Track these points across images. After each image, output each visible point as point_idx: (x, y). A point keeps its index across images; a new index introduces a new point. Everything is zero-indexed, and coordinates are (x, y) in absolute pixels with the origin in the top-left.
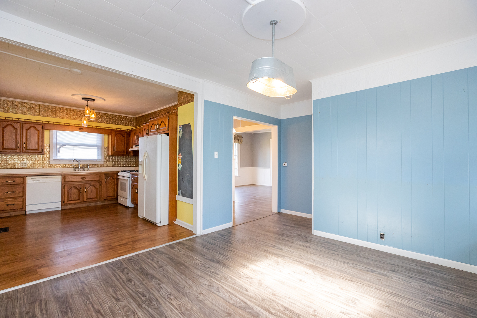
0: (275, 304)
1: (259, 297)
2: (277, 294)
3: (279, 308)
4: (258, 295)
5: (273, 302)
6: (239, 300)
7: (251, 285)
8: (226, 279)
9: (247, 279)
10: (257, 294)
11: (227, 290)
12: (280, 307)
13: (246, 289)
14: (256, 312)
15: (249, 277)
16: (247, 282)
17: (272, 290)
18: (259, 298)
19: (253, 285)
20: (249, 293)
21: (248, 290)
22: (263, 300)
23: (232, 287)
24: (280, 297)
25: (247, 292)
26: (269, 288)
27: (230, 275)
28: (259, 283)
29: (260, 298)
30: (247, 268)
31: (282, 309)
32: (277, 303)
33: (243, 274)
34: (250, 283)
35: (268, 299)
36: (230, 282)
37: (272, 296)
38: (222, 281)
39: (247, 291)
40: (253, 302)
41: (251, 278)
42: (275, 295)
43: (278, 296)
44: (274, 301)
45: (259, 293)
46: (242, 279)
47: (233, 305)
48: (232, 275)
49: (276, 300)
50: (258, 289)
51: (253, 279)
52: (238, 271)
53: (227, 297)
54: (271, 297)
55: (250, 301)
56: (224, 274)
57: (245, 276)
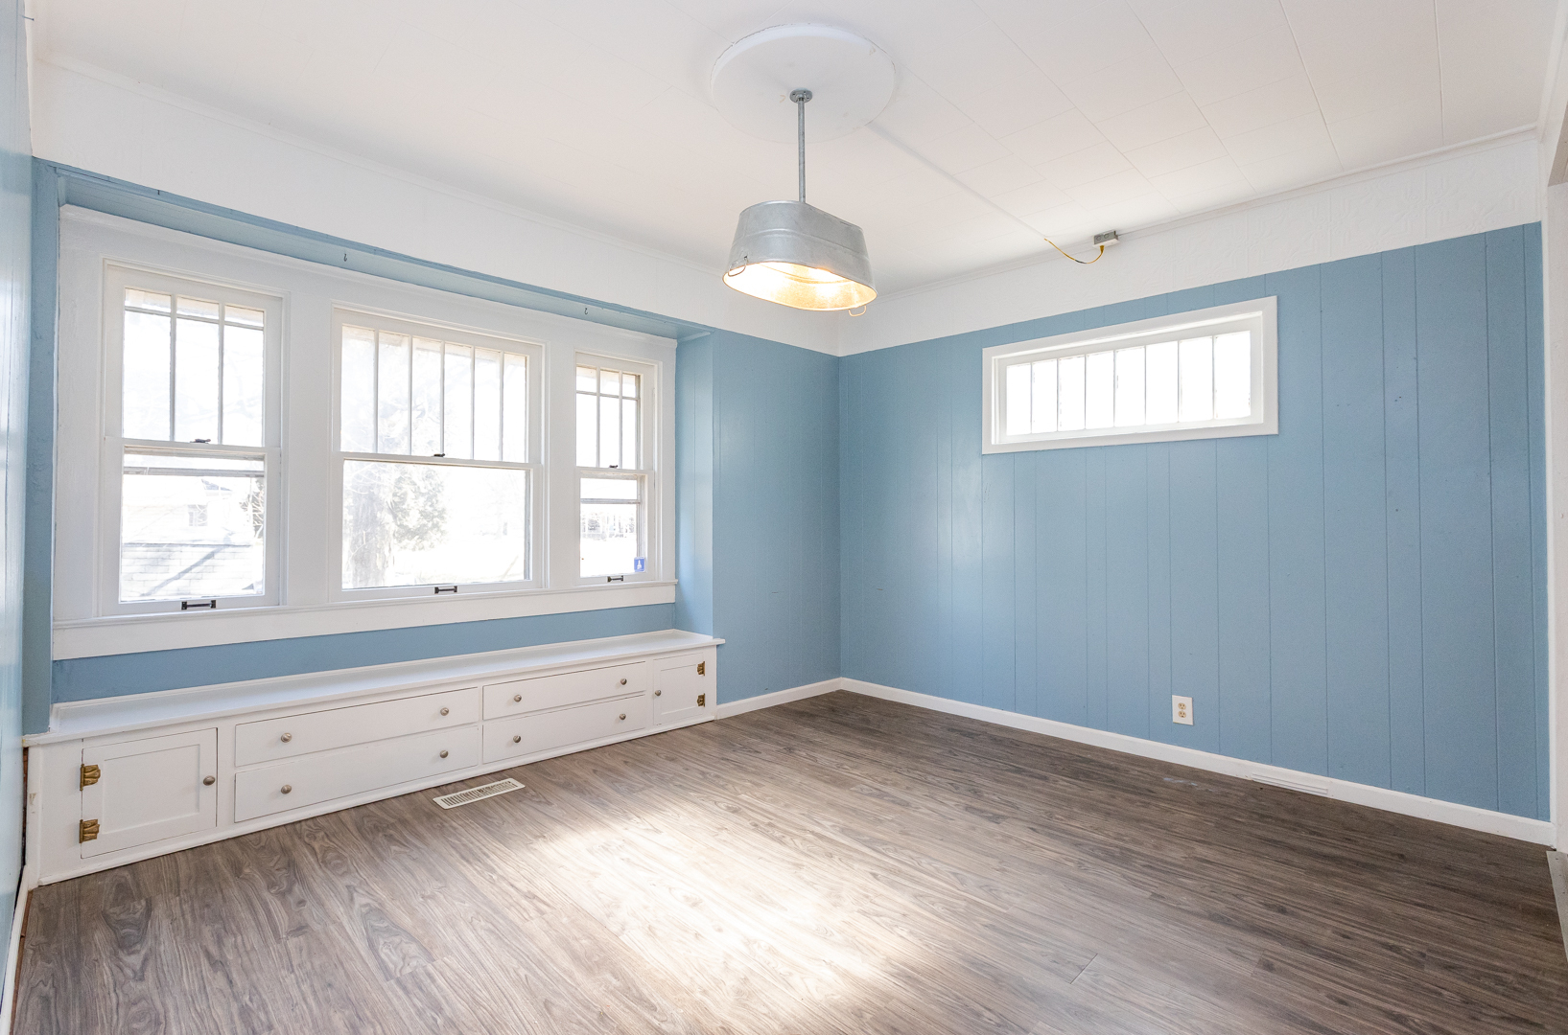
0: (801, 847)
1: (840, 863)
2: (790, 866)
3: (795, 840)
4: (842, 864)
5: (806, 851)
6: (891, 854)
7: (865, 890)
8: (952, 909)
9: (879, 909)
10: (846, 866)
11: (932, 876)
12: (791, 842)
13: (878, 880)
14: (848, 836)
15: (876, 918)
16: (877, 900)
17: (799, 877)
18: (840, 859)
19: (857, 892)
20: (868, 869)
21: (870, 876)
22: (830, 856)
23: (917, 883)
24: (783, 860)
25: (874, 871)
26: (807, 883)
27: (946, 923)
28: (839, 897)
29: (836, 858)
30: (888, 960)
31: (788, 839)
32: (796, 849)
33: (896, 929)
34: (867, 897)
35: (816, 856)
36: (933, 899)
37: (805, 864)
38: (964, 904)
39: (875, 875)
40: (856, 851)
41: (864, 913)
42: (795, 864)
43: (789, 862)
44: (802, 853)
45: (840, 869)
46: (895, 908)
47: (903, 848)
48: (937, 923)
49: (795, 855)
50: (842, 878)
51: (858, 912)
52: (919, 943)
53: (923, 861)
54: (809, 860)
55: (863, 854)
56: (969, 928)
57: (888, 920)
